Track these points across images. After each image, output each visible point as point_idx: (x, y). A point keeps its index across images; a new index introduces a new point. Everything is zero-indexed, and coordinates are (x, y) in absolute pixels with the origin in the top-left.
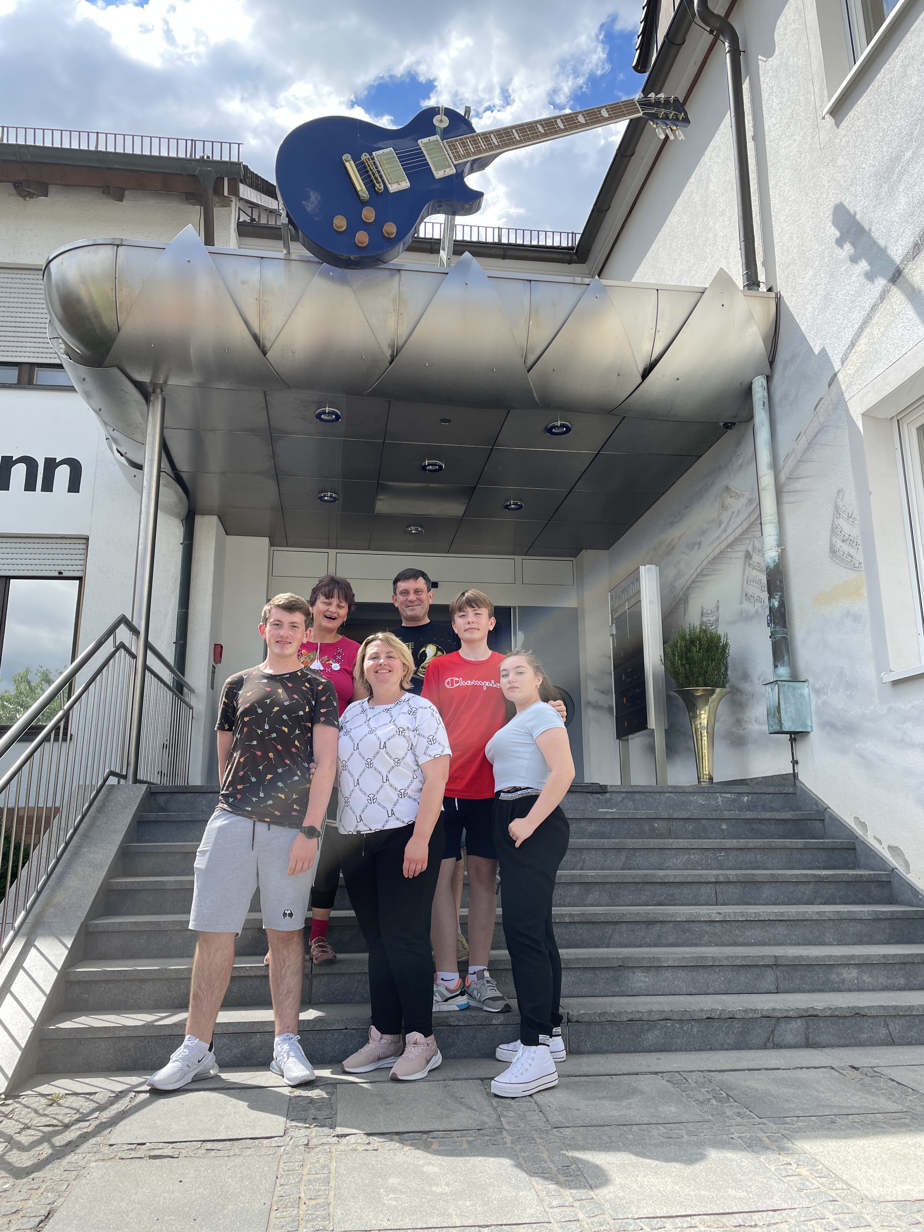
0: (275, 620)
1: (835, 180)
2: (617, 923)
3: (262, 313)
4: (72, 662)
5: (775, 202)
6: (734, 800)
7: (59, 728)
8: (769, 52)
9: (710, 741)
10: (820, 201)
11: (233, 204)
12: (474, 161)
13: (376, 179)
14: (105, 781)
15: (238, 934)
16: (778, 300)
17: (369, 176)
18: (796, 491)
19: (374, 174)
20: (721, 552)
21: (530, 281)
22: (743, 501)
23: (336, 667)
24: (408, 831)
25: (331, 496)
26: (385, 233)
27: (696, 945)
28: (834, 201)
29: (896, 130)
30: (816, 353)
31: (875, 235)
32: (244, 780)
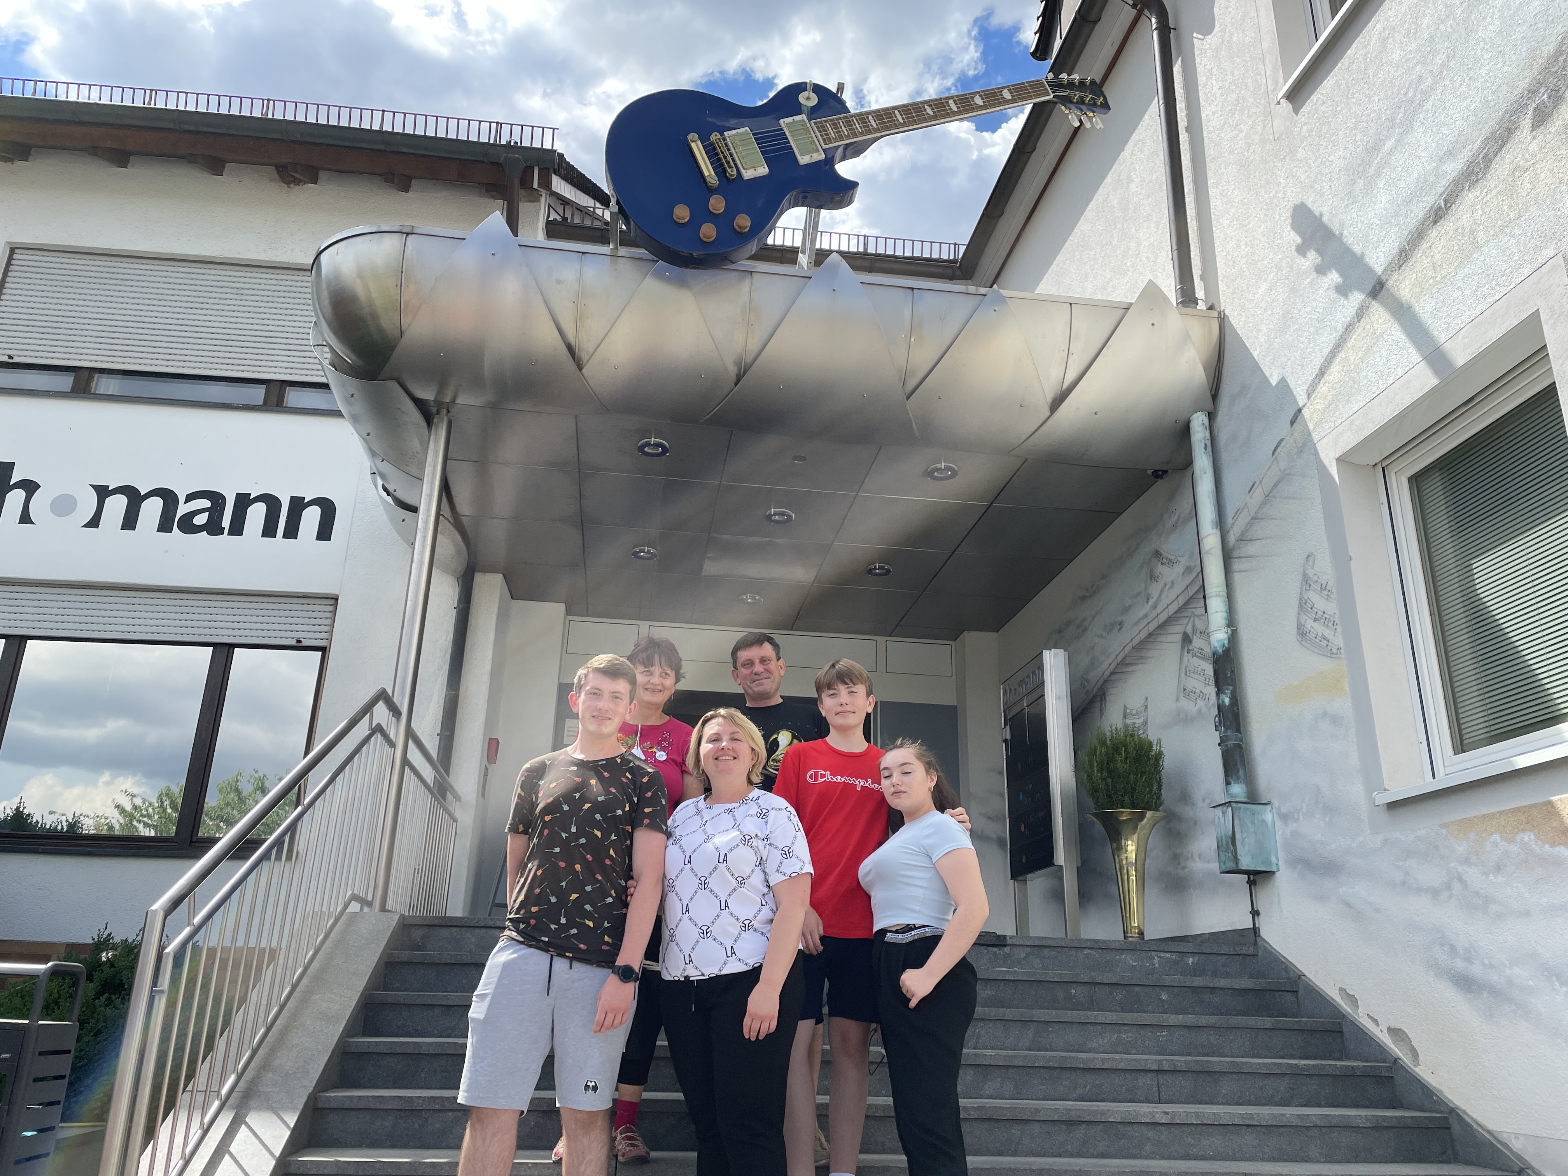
0: (592, 688)
1: (1293, 176)
2: (1027, 1121)
3: (579, 319)
4: (304, 757)
5: (1216, 204)
6: (1175, 962)
7: (283, 843)
8: (1207, 28)
9: (1140, 882)
10: (1275, 201)
11: (543, 199)
12: (847, 146)
13: (728, 162)
14: (346, 906)
15: (523, 1112)
16: (1223, 320)
17: (719, 159)
18: (1250, 557)
19: (725, 157)
20: (1150, 635)
21: (913, 289)
22: (1179, 569)
23: (661, 756)
24: (752, 976)
25: (649, 552)
26: (736, 227)
27: (1134, 1157)
28: (1293, 200)
29: (1372, 115)
30: (1274, 385)
31: (1349, 240)
32: (540, 900)
